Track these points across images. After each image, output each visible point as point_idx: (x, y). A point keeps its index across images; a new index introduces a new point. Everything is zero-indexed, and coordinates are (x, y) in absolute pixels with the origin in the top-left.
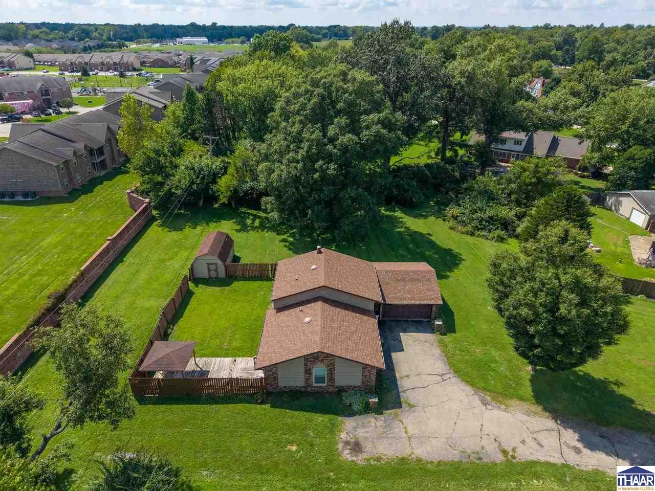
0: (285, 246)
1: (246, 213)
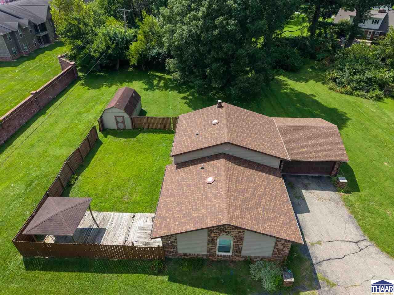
1: (154, 75)
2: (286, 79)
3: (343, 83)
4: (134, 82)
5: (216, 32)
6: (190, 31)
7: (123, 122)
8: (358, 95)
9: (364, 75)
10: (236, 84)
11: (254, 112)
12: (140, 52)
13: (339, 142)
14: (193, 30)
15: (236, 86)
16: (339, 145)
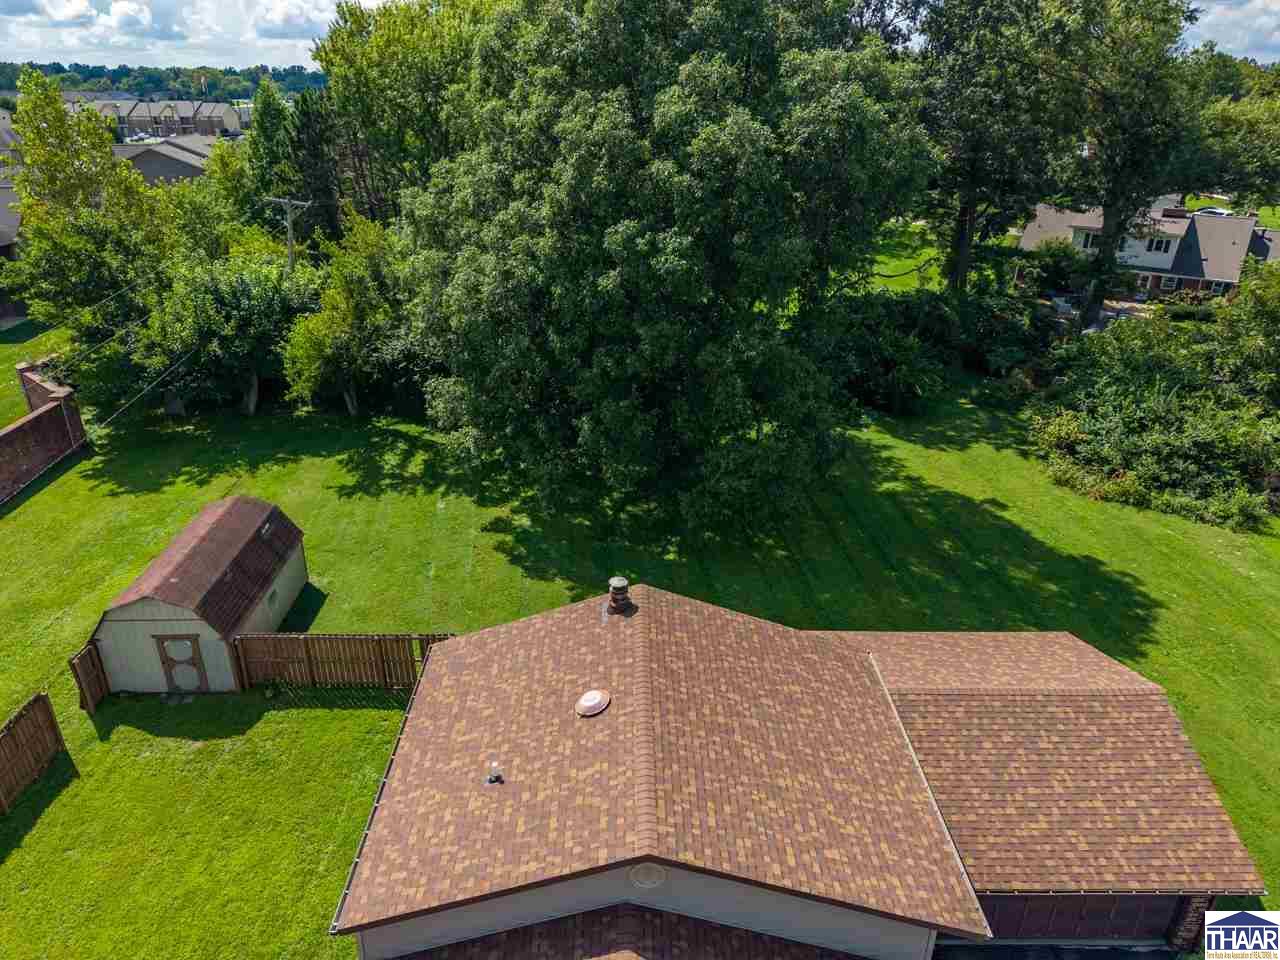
0: (500, 547)
1: (389, 431)
2: (887, 439)
3: (1105, 461)
4: (306, 460)
5: (609, 281)
6: (507, 275)
7: (196, 661)
8: (1168, 509)
9: (1180, 430)
10: (701, 478)
11: (780, 627)
12: (329, 351)
13: (1192, 776)
14: (518, 272)
15: (700, 487)
16: (1195, 796)
